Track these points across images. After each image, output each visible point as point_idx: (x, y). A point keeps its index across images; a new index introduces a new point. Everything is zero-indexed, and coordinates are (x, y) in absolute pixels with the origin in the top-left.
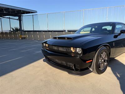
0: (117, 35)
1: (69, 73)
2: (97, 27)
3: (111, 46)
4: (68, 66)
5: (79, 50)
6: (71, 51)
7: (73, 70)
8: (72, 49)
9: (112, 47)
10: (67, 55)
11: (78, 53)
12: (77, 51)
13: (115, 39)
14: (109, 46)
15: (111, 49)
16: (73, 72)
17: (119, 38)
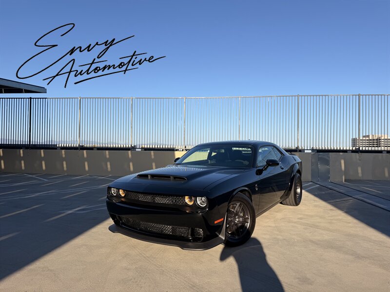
0: (261, 168)
1: (183, 247)
2: (223, 151)
3: (251, 190)
4: (178, 234)
5: (201, 201)
6: (186, 203)
7: (189, 241)
8: (187, 199)
9: (255, 192)
10: (178, 211)
11: (199, 207)
12: (199, 202)
13: (258, 178)
14: (249, 192)
15: (253, 197)
16: (190, 244)
17: (265, 175)
